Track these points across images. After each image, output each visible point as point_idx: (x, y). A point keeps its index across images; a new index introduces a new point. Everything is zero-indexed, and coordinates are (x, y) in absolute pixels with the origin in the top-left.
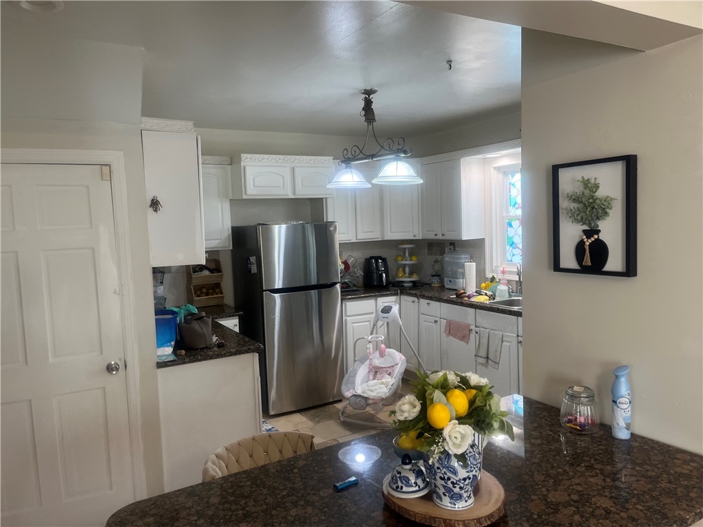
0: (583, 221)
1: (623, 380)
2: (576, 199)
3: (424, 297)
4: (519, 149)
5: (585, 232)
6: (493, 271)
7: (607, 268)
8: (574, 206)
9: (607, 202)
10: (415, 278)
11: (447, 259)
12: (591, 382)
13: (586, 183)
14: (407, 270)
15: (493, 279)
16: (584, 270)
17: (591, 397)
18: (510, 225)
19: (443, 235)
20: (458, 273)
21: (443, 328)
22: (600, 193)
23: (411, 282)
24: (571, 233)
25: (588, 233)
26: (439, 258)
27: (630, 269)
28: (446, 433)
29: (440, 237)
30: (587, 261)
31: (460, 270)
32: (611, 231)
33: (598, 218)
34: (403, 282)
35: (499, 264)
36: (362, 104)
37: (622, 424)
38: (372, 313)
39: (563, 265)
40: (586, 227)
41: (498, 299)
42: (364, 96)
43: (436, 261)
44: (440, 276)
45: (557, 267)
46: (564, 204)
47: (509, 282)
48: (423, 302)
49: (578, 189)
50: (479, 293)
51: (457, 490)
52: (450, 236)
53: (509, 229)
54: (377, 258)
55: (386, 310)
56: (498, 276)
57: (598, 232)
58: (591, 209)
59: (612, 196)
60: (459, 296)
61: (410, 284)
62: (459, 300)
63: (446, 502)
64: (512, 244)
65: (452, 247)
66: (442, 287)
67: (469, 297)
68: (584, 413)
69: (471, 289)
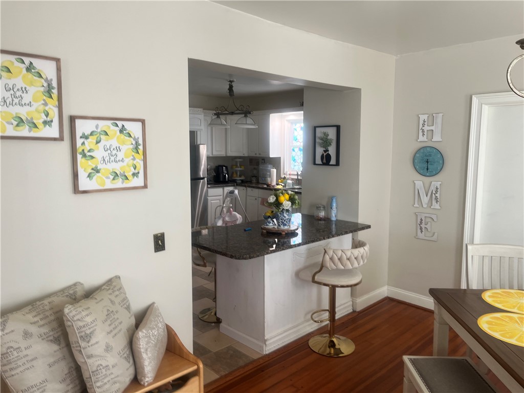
0: (323, 147)
1: (334, 200)
2: (322, 139)
3: (249, 187)
4: (302, 112)
5: (324, 151)
6: (284, 174)
7: (331, 163)
8: (321, 141)
9: (331, 140)
10: (243, 178)
11: (261, 167)
12: (324, 203)
13: (325, 134)
14: (238, 174)
15: (285, 178)
16: (324, 164)
17: (324, 207)
18: (294, 150)
19: (260, 154)
20: (267, 174)
21: (259, 202)
22: (329, 137)
23: (240, 180)
24: (320, 151)
25: (325, 151)
26: (256, 167)
27: (337, 164)
28: (284, 203)
29: (258, 155)
30: (325, 161)
31: (268, 173)
32: (332, 151)
33: (328, 146)
34: (236, 180)
35: (288, 170)
36: (228, 87)
37: (334, 215)
38: (221, 196)
39: (317, 163)
40: (325, 149)
41: (287, 187)
42: (229, 83)
43: (255, 169)
44: (256, 177)
45: (315, 164)
46: (318, 140)
47: (292, 179)
48: (249, 189)
49: (322, 136)
50: (277, 184)
51: (285, 223)
52: (263, 155)
53: (293, 152)
54: (222, 166)
55: (232, 192)
56: (287, 177)
57: (328, 151)
58: (326, 143)
59: (332, 138)
60: (268, 185)
61: (240, 181)
62: (269, 187)
63: (282, 227)
64: (294, 160)
65: (263, 161)
66: (258, 182)
67: (273, 186)
68: (322, 214)
69: (274, 183)
